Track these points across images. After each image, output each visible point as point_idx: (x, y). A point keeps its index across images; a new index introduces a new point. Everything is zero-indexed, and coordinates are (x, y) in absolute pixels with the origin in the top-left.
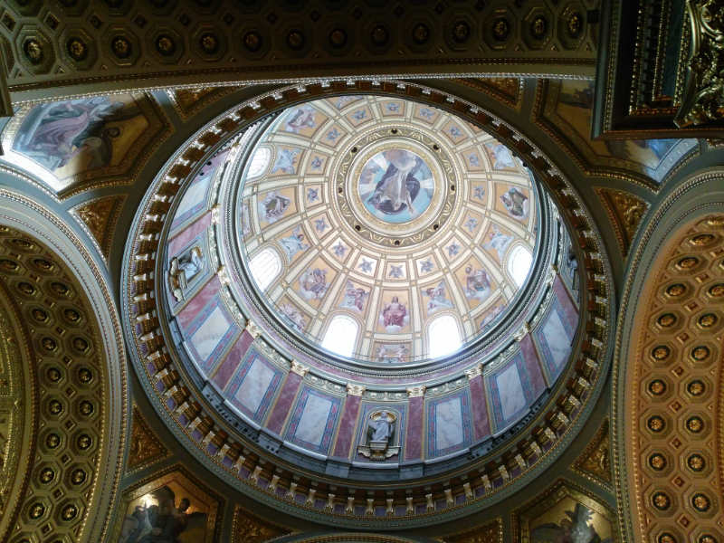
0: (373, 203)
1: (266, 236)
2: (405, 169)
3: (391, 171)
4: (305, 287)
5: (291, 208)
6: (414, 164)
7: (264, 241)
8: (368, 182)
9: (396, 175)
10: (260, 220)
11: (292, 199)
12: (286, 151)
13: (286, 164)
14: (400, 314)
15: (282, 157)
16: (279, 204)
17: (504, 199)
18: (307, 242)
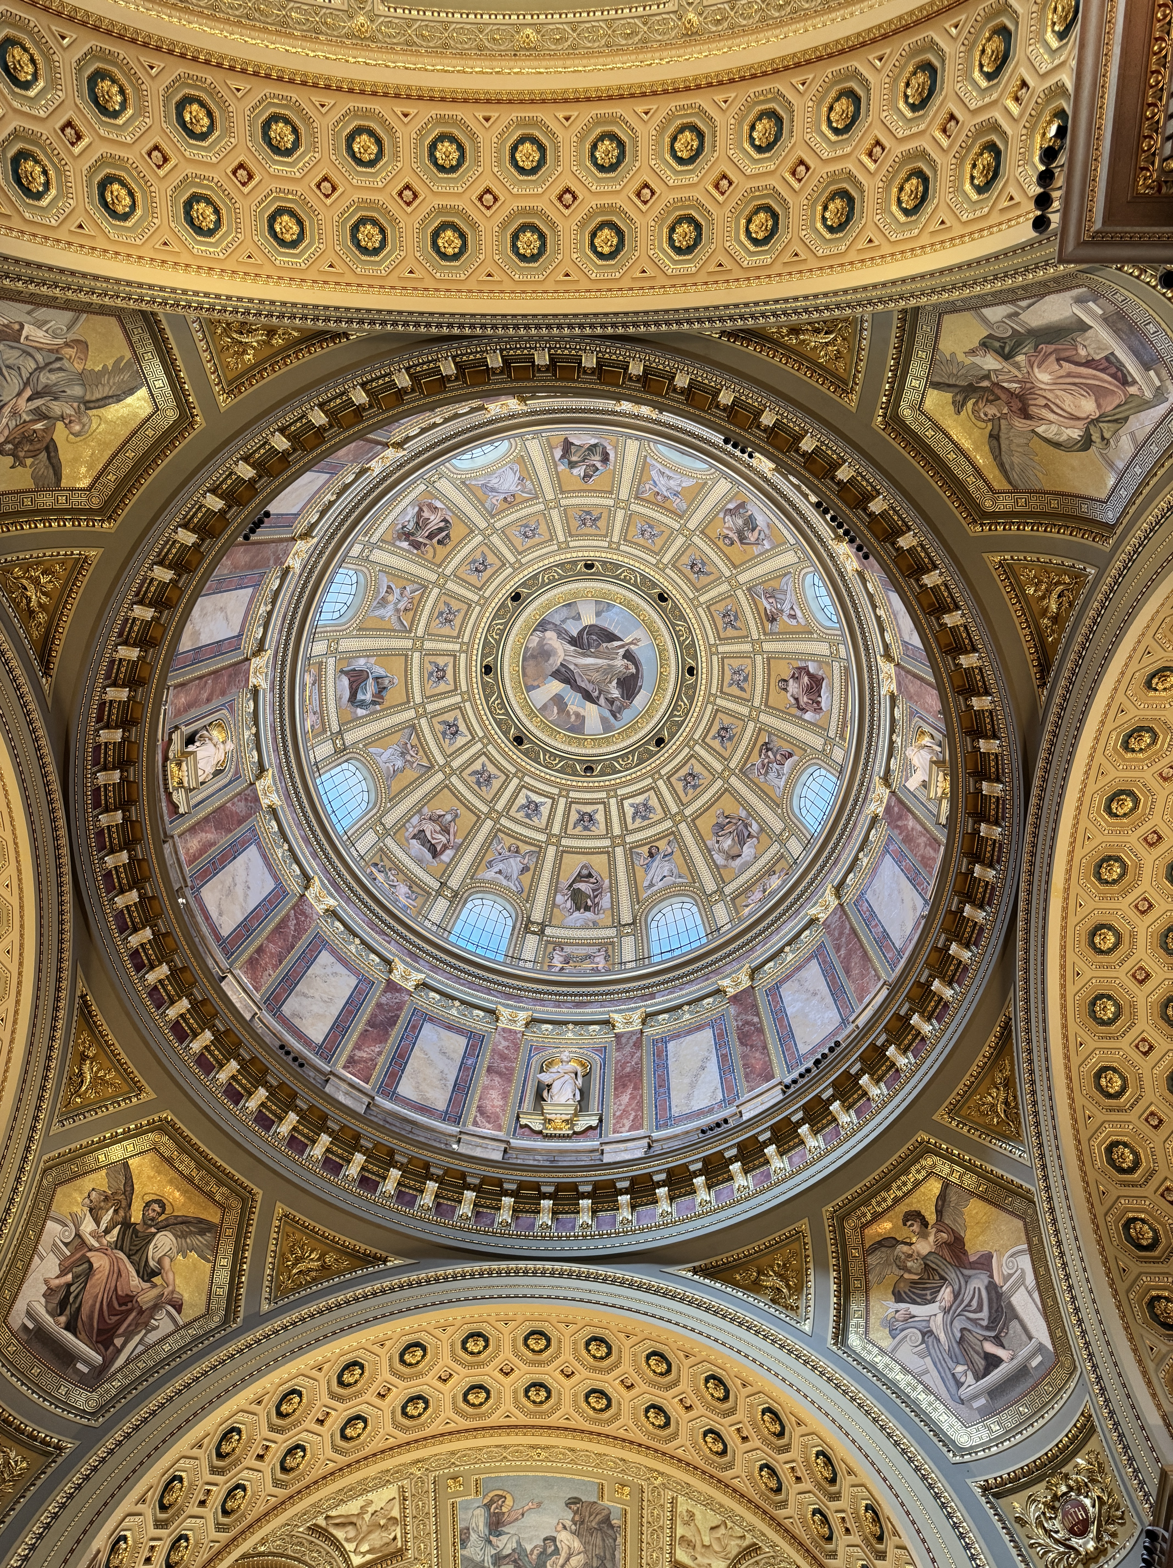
0: (620, 710)
1: (626, 918)
2: (561, 651)
3: (564, 675)
4: (734, 858)
5: (599, 863)
6: (551, 635)
7: (634, 923)
8: (581, 718)
9: (572, 667)
10: (595, 925)
11: (584, 859)
12: (490, 864)
13: (514, 865)
14: (806, 679)
15: (500, 872)
16: (583, 886)
17: (587, 476)
18: (666, 840)
